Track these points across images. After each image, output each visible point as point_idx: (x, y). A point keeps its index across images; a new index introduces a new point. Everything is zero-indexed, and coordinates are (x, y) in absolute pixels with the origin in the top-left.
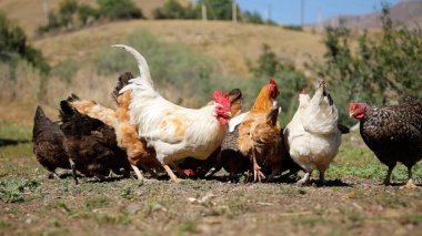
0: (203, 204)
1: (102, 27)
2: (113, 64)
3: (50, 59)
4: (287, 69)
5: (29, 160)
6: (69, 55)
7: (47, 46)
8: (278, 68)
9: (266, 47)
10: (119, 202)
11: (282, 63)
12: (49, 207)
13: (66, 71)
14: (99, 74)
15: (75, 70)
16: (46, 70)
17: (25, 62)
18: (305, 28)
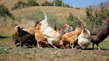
0: (55, 54)
1: (28, 8)
2: (31, 17)
3: (15, 16)
4: (76, 19)
5: (9, 42)
6: (20, 15)
7: (14, 13)
8: (73, 19)
9: (71, 13)
10: (33, 53)
11: (75, 17)
12: (15, 55)
13: (19, 19)
14: (27, 20)
15: (21, 19)
16: (14, 19)
17: (8, 17)
18: (81, 9)
